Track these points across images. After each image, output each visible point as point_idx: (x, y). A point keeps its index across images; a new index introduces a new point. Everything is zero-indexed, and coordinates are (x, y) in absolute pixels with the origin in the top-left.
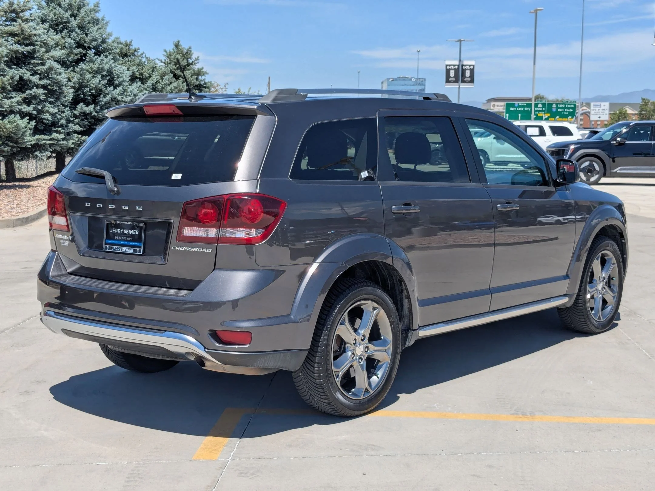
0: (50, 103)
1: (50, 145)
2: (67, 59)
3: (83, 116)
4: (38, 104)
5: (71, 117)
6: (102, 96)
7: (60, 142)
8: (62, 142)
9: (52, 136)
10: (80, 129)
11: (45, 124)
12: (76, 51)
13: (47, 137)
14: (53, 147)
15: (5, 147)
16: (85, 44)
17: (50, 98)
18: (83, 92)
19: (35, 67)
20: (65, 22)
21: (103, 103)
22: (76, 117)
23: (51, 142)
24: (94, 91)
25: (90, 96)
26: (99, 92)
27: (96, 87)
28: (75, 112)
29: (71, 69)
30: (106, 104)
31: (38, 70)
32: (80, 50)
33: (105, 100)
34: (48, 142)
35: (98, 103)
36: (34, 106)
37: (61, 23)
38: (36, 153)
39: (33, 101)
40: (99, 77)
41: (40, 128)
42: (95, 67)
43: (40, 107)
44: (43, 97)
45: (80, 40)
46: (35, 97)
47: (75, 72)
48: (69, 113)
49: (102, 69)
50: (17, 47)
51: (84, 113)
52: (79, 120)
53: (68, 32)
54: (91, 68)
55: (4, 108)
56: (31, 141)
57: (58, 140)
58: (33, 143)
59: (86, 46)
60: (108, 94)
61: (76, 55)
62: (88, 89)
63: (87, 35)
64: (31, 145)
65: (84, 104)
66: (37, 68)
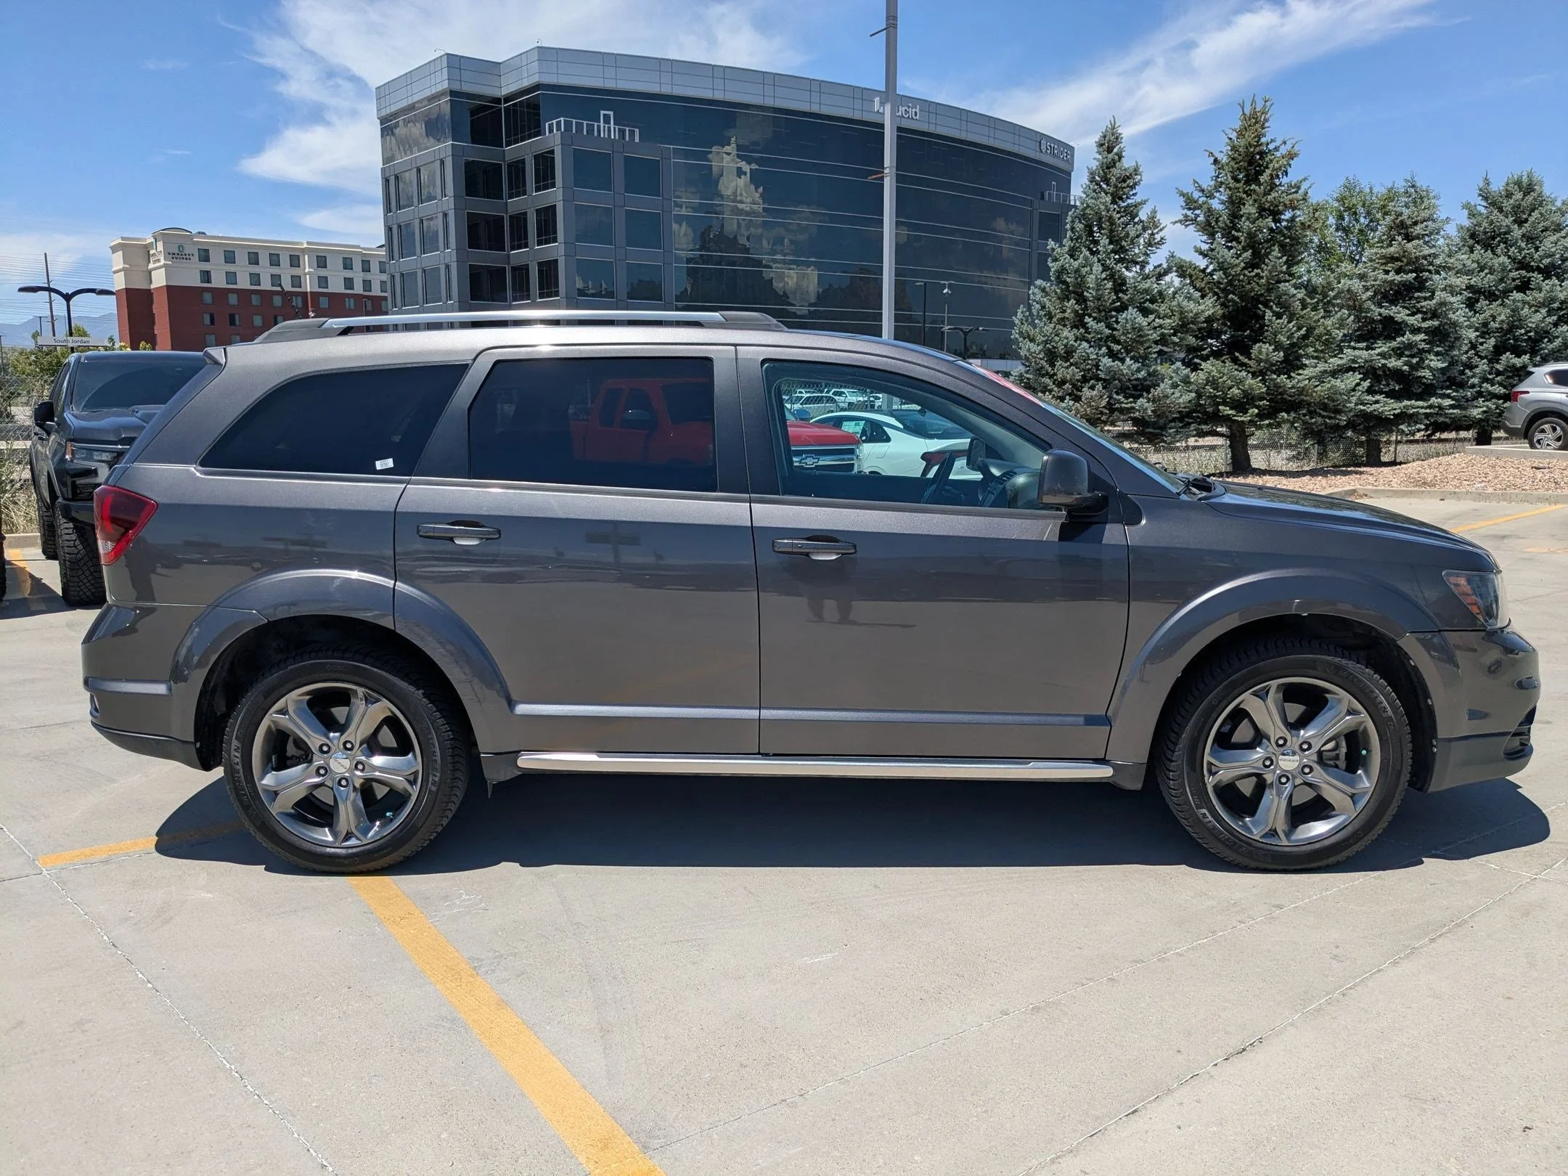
0: (1437, 354)
1: (1427, 415)
2: (1496, 287)
3: (1510, 372)
4: (1412, 356)
5: (1490, 374)
6: (1546, 340)
7: (1447, 411)
8: (1451, 411)
9: (1431, 402)
10: (1503, 391)
11: (1424, 384)
12: (1514, 274)
13: (1421, 403)
14: (1432, 417)
15: (1312, 418)
16: (1532, 264)
17: (1438, 346)
18: (1514, 336)
19: (1418, 302)
20: (1505, 233)
21: (1546, 351)
22: (1498, 373)
23: (1428, 411)
24: (1532, 334)
25: (1526, 341)
26: (1543, 334)
27: (1537, 326)
28: (1498, 367)
29: (1499, 302)
30: (1554, 352)
31: (1422, 307)
32: (1523, 272)
33: (1551, 346)
34: (1424, 411)
35: (1538, 351)
36: (1406, 359)
37: (1499, 235)
38: (1401, 427)
39: (1406, 353)
40: (1544, 311)
41: (1415, 391)
42: (1540, 296)
43: (1415, 361)
44: (1423, 346)
45: (1524, 257)
46: (1410, 346)
47: (1505, 306)
48: (1486, 368)
49: (1553, 300)
50: (1391, 276)
51: (1514, 366)
52: (1503, 377)
53: (1506, 248)
54: (1535, 299)
55: (1357, 363)
56: (1395, 409)
57: (1440, 407)
58: (1398, 411)
59: (1532, 266)
60: (1557, 337)
61: (1514, 280)
62: (1523, 331)
63: (1537, 249)
64: (1394, 415)
65: (1511, 354)
66: (1423, 304)
